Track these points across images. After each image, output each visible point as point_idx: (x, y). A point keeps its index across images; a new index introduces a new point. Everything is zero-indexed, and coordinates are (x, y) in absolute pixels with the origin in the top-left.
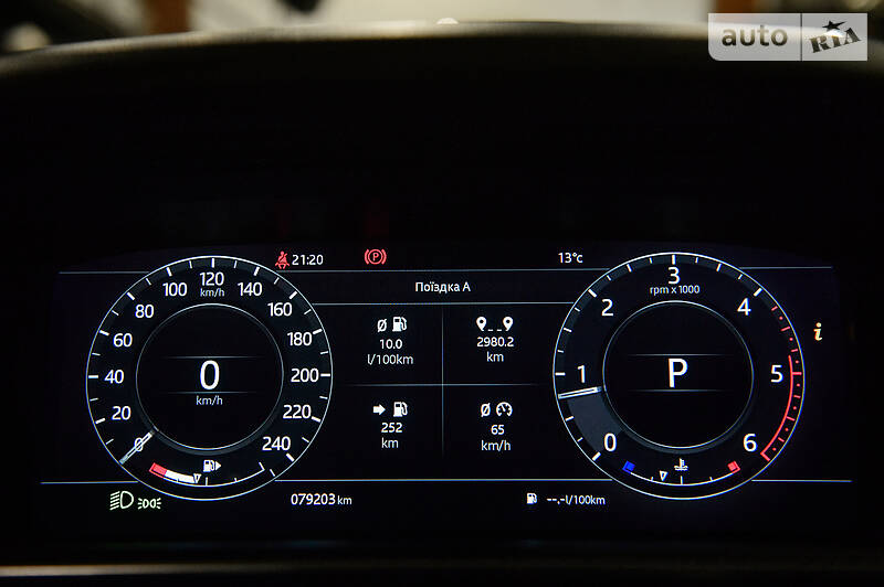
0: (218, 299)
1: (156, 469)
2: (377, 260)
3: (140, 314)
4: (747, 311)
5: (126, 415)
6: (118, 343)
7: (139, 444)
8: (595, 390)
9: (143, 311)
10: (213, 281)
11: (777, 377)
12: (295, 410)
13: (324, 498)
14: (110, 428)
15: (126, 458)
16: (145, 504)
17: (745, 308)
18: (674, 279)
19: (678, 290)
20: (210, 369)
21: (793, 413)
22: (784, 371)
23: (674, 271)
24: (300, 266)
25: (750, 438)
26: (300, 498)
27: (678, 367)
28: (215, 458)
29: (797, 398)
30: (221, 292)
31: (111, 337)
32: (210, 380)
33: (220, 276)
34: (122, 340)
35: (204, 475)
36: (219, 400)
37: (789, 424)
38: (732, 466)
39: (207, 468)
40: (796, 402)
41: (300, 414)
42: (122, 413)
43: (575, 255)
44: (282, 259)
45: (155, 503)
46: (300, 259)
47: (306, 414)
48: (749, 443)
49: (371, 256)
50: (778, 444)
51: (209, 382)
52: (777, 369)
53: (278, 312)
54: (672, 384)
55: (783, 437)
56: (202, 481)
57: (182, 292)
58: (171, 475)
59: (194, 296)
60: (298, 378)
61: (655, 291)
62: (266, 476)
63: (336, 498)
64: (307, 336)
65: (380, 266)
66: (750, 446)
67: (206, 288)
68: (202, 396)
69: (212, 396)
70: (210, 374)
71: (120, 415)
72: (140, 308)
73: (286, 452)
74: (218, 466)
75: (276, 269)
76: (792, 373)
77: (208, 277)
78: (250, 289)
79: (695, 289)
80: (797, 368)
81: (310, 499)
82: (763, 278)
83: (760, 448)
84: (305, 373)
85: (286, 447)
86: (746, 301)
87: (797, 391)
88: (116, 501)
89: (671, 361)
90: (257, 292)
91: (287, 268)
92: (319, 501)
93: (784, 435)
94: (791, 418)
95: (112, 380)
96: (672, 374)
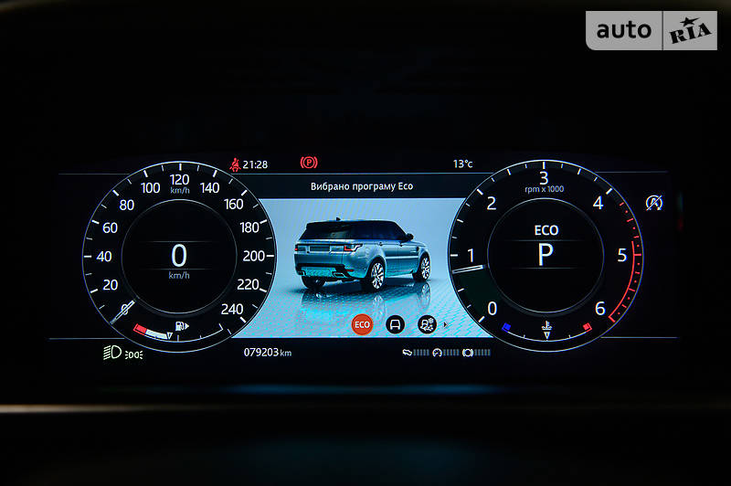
0: (185, 196)
1: (139, 328)
2: (310, 165)
3: (123, 207)
4: (600, 206)
5: (114, 287)
6: (107, 230)
7: (125, 309)
8: (481, 267)
9: (126, 205)
10: (181, 181)
11: (622, 257)
12: (246, 283)
13: (270, 351)
14: (101, 297)
15: (115, 319)
16: (130, 355)
17: (598, 204)
18: (544, 181)
19: (547, 189)
20: (179, 251)
21: (634, 286)
22: (628, 253)
23: (544, 175)
24: (249, 170)
25: (600, 305)
26: (251, 351)
27: (546, 250)
28: (185, 320)
29: (637, 275)
30: (187, 190)
31: (101, 225)
32: (179, 260)
33: (186, 178)
34: (110, 228)
35: (176, 333)
36: (187, 275)
37: (630, 294)
38: (586, 327)
39: (178, 328)
40: (636, 277)
41: (250, 286)
42: (111, 285)
43: (466, 161)
44: (235, 164)
45: (138, 355)
46: (250, 164)
47: (255, 287)
48: (599, 309)
49: (306, 161)
50: (621, 310)
51: (179, 261)
52: (622, 252)
53: (233, 206)
54: (541, 264)
55: (625, 305)
56: (174, 338)
57: (157, 189)
58: (150, 333)
59: (165, 193)
60: (249, 258)
61: (529, 190)
62: (225, 334)
63: (279, 352)
64: (256, 225)
65: (313, 170)
66: (600, 311)
67: (175, 187)
68: (174, 272)
69: (181, 272)
70: (179, 255)
71: (109, 287)
72: (123, 202)
73: (240, 316)
74: (187, 326)
75: (231, 172)
76: (634, 255)
77: (176, 178)
78: (210, 188)
79: (561, 189)
80: (638, 251)
81: (259, 351)
82: (614, 180)
83: (608, 312)
84: (254, 254)
85: (240, 311)
86: (600, 198)
87: (638, 269)
88: (108, 352)
89: (541, 245)
90: (216, 190)
91: (239, 171)
92: (266, 353)
93: (626, 302)
94: (632, 290)
95: (102, 259)
96: (541, 255)
